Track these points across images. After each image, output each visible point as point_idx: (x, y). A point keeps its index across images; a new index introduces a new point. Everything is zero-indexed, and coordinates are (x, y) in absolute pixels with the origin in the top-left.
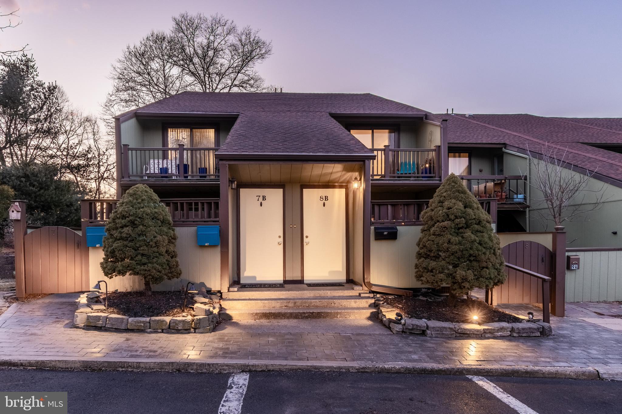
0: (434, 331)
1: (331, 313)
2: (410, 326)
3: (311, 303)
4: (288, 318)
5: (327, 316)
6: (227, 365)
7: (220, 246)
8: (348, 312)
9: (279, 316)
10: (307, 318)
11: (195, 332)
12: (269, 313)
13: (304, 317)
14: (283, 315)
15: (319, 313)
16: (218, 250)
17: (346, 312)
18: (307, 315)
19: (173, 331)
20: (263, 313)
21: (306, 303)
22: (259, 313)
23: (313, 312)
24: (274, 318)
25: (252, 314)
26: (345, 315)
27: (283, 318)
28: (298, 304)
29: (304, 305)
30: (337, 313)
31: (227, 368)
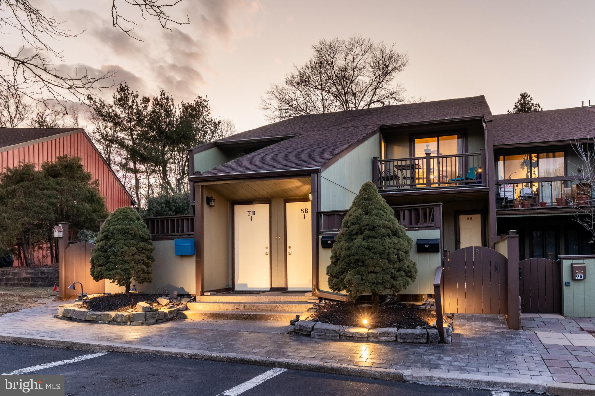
0: (317, 332)
1: (265, 315)
2: (298, 327)
3: (258, 306)
4: (230, 319)
5: (262, 318)
6: (99, 346)
7: (195, 256)
8: (280, 315)
9: (223, 317)
10: (245, 319)
11: (130, 325)
12: (215, 314)
13: (243, 318)
14: (226, 316)
15: (255, 315)
16: (193, 260)
17: (278, 315)
18: (245, 316)
19: (115, 323)
20: (210, 314)
21: (253, 306)
22: (207, 314)
23: (251, 314)
24: (219, 318)
25: (202, 314)
26: (278, 318)
27: (226, 318)
28: (247, 307)
29: (252, 308)
30: (271, 316)
31: (98, 348)
